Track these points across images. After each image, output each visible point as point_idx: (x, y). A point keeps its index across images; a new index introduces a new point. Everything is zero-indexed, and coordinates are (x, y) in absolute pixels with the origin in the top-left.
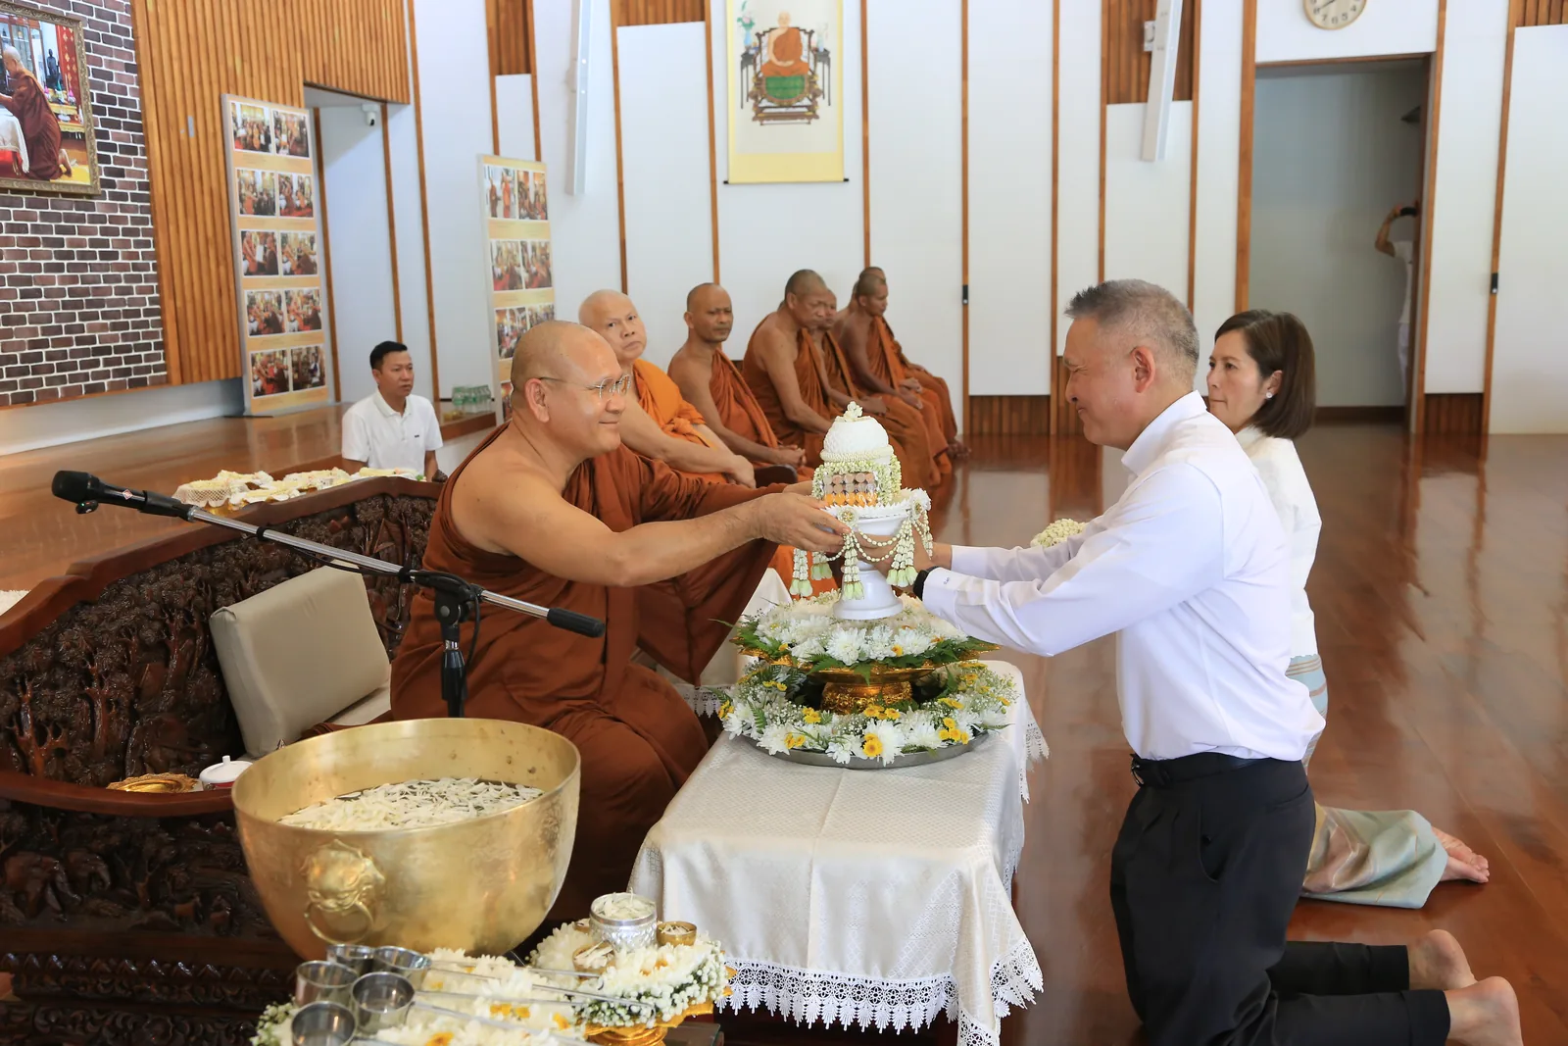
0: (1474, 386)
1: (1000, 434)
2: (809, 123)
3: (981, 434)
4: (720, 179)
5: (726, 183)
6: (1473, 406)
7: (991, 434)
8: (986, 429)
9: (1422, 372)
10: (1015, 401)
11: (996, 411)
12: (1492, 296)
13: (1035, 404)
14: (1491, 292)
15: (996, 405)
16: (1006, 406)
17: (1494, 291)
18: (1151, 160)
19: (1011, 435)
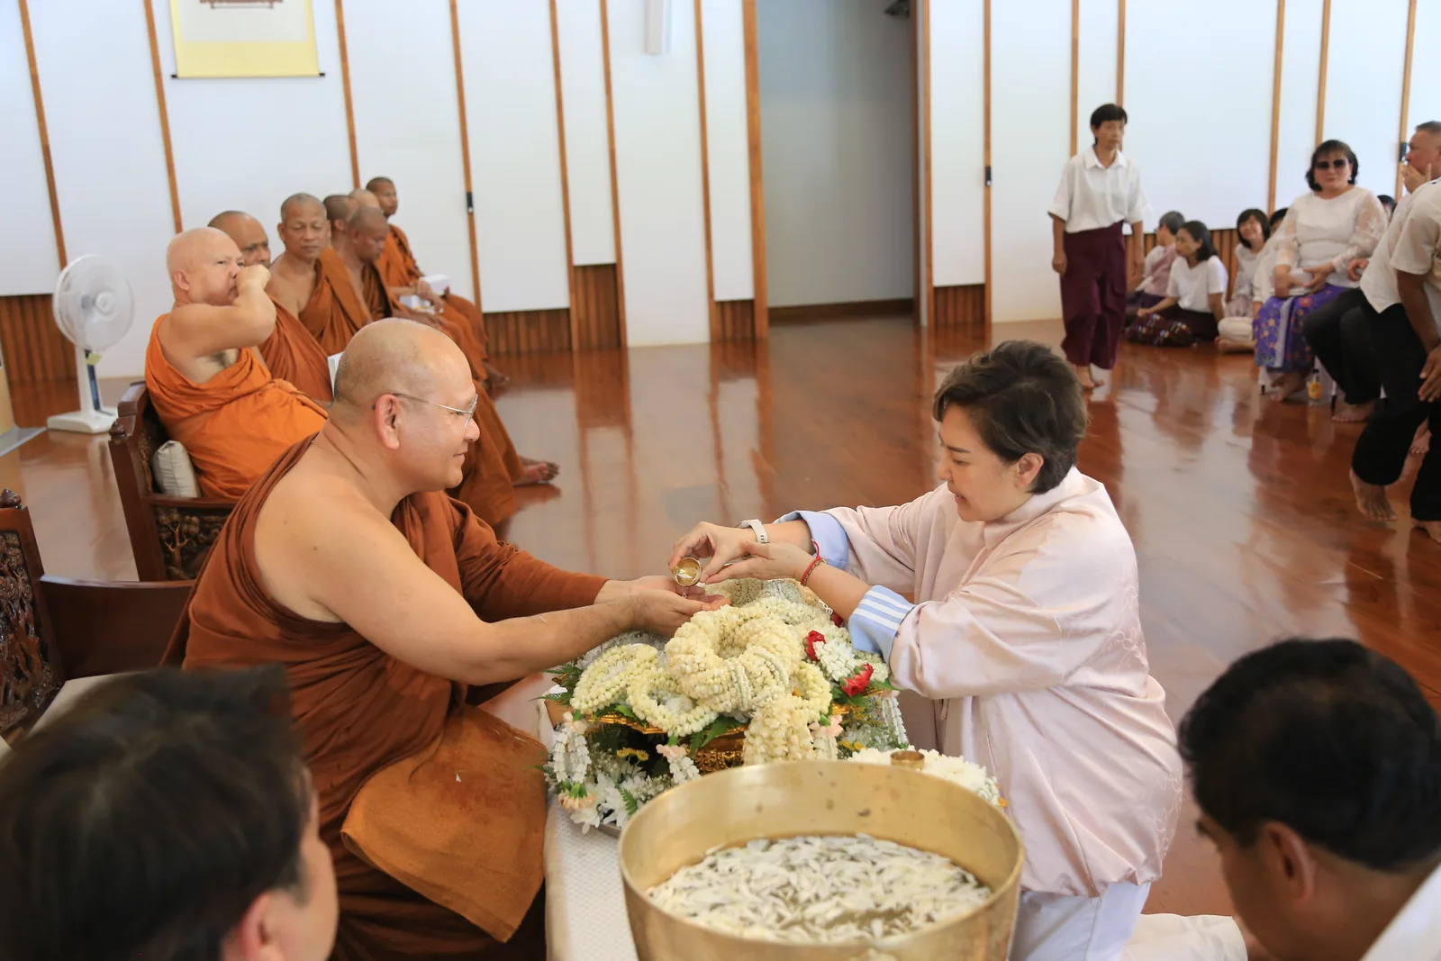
0: (976, 278)
1: (519, 353)
2: (271, 7)
3: (497, 354)
4: (166, 71)
5: (174, 76)
6: (977, 295)
7: (508, 353)
8: (503, 348)
9: (930, 266)
10: (532, 316)
11: (512, 327)
12: (987, 187)
13: (555, 317)
14: (986, 184)
15: (511, 319)
16: (522, 320)
17: (989, 183)
18: (655, 54)
19: (530, 352)
